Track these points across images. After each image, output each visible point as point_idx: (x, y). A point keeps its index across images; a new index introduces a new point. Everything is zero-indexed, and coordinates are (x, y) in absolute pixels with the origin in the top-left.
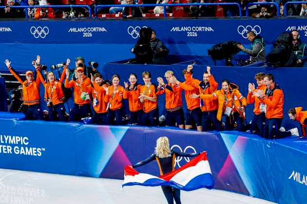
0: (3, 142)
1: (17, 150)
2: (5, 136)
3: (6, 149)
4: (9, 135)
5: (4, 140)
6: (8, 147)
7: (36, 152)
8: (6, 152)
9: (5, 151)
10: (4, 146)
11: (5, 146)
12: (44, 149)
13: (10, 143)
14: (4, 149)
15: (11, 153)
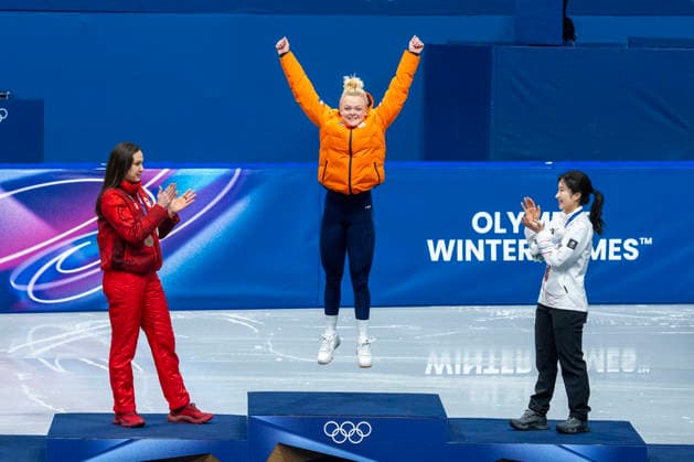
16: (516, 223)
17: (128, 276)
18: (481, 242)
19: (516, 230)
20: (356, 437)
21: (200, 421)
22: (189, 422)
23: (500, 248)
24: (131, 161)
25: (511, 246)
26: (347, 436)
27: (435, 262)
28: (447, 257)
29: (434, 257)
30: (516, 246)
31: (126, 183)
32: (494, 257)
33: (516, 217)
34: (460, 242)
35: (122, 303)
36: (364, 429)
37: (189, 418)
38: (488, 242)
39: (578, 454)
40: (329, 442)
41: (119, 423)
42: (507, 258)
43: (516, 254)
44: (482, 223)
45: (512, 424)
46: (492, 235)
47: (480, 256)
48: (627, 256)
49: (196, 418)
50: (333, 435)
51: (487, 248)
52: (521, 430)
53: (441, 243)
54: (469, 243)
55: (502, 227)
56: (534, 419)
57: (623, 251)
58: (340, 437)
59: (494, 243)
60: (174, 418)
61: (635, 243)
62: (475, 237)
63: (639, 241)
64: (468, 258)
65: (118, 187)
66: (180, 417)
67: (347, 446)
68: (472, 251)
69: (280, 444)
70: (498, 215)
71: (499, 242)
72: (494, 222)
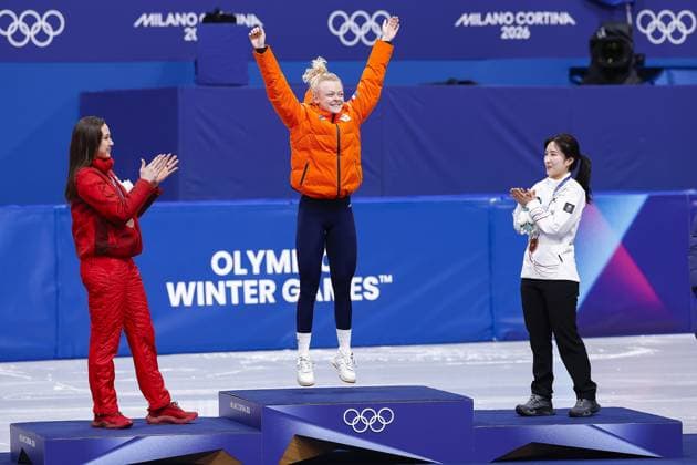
0: (244, 272)
1: (294, 291)
2: (250, 254)
3: (254, 292)
4: (266, 249)
5: (246, 263)
6: (263, 283)
7: (359, 288)
8: (255, 301)
9: (253, 296)
10: (248, 284)
11: (254, 283)
12: (388, 279)
13: (270, 271)
14: (248, 292)
15: (272, 300)
16: (256, 262)
17: (113, 261)
18: (221, 284)
19: (256, 271)
20: (377, 424)
21: (185, 420)
22: (172, 423)
23: (241, 290)
24: (100, 134)
25: (252, 287)
26: (369, 424)
27: (175, 308)
28: (188, 302)
29: (175, 302)
30: (257, 287)
31: (98, 161)
32: (235, 300)
33: (256, 255)
34: (200, 284)
35: (107, 292)
36: (386, 415)
37: (173, 419)
38: (229, 283)
39: (613, 435)
40: (349, 431)
41: (102, 426)
42: (248, 300)
43: (257, 296)
44: (222, 263)
45: (520, 411)
46: (232, 276)
47: (222, 300)
48: (367, 296)
49: (179, 417)
50: (353, 424)
51: (228, 290)
52: (531, 416)
53: (181, 286)
54: (209, 285)
55: (242, 267)
56: (541, 404)
57: (363, 290)
58: (360, 425)
59: (234, 285)
60: (154, 419)
61: (375, 281)
62: (216, 279)
63: (379, 279)
64: (209, 302)
65: (91, 166)
66: (160, 418)
67: (368, 436)
68: (212, 294)
69: (297, 436)
70: (237, 254)
71: (239, 283)
72: (234, 262)
